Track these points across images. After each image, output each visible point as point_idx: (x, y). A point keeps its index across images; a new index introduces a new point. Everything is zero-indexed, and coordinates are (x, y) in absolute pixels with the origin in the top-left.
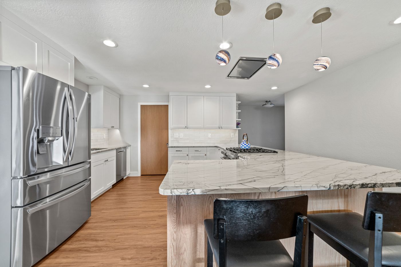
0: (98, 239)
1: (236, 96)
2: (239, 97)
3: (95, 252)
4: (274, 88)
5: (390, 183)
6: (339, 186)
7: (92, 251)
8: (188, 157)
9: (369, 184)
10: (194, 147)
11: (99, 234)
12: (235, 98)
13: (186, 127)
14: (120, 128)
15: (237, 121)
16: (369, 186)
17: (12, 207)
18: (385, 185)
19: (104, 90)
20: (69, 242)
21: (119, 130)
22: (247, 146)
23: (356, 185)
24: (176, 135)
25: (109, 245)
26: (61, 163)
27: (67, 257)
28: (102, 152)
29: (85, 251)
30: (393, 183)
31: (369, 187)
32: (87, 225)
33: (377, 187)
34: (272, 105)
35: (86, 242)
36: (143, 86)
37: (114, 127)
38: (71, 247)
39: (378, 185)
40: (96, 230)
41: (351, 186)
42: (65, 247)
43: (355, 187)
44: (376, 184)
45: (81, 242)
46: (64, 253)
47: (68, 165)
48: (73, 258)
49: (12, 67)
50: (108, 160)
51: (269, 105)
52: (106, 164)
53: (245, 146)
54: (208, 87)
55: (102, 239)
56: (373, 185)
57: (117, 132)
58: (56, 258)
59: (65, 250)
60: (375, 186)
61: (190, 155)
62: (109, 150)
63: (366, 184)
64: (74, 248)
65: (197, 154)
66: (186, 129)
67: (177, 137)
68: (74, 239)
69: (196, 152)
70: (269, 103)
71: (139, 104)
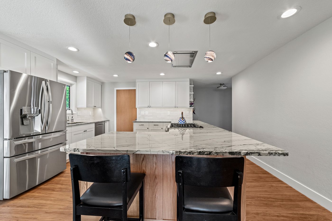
0: (64, 183)
1: (189, 80)
2: (192, 82)
3: (57, 191)
4: (219, 73)
5: (224, 152)
6: (180, 153)
7: (56, 190)
8: (148, 130)
9: (206, 152)
10: (153, 122)
11: (66, 181)
12: (188, 83)
13: (148, 106)
14: (101, 107)
15: (190, 101)
16: (205, 153)
17: (4, 157)
18: (219, 153)
19: (87, 79)
20: (45, 184)
21: (101, 109)
22: (182, 122)
23: (194, 152)
24: (143, 113)
25: (68, 188)
26: (40, 131)
27: (40, 193)
28: (81, 124)
29: (52, 190)
30: (226, 152)
31: (205, 155)
32: (62, 175)
33: (212, 154)
34: (226, 88)
35: (55, 185)
36: (113, 76)
37: (96, 106)
38: (46, 187)
39: (213, 153)
40: (66, 178)
41: (190, 152)
42: (42, 186)
43: (194, 153)
44: (211, 152)
45: (52, 185)
46: (39, 190)
47: (45, 133)
48: (43, 193)
49: (4, 70)
50: (86, 131)
51: (222, 88)
52: (85, 134)
53: (181, 122)
54: (162, 74)
55: (66, 184)
56: (208, 153)
57: (100, 110)
58: (33, 192)
59: (41, 189)
60: (211, 154)
61: (150, 128)
62: (88, 123)
63: (203, 152)
64: (46, 188)
65: (156, 128)
66: (149, 108)
67: (143, 114)
68: (49, 182)
69: (155, 126)
70: (224, 85)
71: (116, 89)
